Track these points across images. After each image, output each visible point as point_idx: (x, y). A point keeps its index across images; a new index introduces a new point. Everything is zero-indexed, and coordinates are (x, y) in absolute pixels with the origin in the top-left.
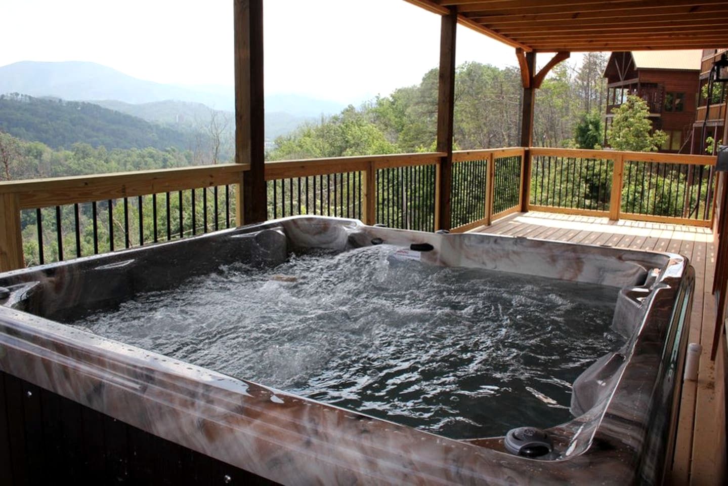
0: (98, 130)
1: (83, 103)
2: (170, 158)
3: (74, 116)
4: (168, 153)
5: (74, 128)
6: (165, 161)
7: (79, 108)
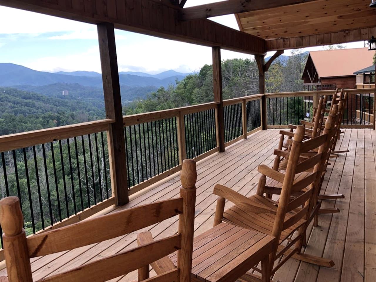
0: (18, 103)
1: (7, 88)
2: (61, 117)
3: (2, 96)
4: (60, 115)
5: (2, 103)
6: (58, 119)
7: (4, 91)
